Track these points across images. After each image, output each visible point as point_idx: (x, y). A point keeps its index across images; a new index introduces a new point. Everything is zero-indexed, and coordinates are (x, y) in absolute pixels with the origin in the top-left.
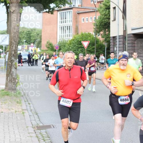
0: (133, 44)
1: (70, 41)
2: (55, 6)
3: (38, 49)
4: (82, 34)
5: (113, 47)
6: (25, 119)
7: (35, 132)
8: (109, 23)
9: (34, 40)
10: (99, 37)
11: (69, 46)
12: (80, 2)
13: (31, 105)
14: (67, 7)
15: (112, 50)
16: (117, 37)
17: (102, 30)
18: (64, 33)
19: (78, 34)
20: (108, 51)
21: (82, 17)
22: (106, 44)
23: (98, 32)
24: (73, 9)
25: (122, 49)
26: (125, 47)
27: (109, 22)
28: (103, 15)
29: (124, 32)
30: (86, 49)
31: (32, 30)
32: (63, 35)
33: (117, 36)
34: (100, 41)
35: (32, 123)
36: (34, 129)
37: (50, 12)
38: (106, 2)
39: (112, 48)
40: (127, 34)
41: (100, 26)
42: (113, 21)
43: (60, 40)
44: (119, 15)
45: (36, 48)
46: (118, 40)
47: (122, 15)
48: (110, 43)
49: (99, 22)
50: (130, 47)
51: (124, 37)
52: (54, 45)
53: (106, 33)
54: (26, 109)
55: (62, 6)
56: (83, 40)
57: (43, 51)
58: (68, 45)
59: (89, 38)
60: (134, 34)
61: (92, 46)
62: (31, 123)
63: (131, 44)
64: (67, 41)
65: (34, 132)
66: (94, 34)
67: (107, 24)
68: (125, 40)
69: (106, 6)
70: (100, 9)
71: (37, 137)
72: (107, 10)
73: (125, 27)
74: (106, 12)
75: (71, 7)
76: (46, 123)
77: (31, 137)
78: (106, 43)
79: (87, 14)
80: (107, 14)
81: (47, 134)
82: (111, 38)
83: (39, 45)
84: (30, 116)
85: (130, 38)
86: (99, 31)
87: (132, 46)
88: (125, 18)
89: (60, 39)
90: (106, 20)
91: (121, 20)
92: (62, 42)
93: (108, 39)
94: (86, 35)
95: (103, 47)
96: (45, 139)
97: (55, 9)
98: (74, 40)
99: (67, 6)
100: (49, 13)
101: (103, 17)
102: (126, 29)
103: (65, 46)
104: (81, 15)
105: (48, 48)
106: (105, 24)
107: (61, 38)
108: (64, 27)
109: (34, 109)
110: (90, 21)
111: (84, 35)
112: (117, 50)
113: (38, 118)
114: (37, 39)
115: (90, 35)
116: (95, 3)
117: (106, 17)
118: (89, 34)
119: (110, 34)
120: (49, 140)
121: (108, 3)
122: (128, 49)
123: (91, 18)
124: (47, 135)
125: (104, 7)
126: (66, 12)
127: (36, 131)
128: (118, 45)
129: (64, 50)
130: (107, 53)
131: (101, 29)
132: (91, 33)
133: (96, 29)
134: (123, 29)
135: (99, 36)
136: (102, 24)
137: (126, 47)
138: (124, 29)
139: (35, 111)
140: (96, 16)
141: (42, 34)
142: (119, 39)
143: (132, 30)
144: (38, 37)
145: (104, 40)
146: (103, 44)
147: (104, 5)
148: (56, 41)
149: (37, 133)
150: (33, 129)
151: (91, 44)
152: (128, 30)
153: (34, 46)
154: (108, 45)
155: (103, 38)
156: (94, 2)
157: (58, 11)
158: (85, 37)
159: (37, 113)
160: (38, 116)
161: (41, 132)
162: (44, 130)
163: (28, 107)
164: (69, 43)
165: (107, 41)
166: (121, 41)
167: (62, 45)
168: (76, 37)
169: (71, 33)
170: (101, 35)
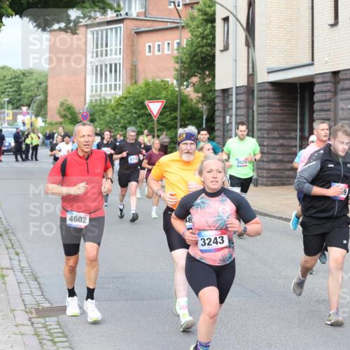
0: (270, 108)
1: (117, 102)
2: (82, 16)
3: (40, 119)
4: (147, 84)
5: (222, 114)
6: (6, 290)
7: (32, 324)
8: (214, 57)
9: (30, 99)
10: (189, 92)
11: (116, 111)
12: (142, 4)
13: (22, 257)
14: (111, 17)
15: (219, 121)
16: (232, 91)
17: (196, 74)
18: (101, 81)
19: (136, 83)
20: (209, 124)
21: (146, 42)
22: (205, 107)
23: (186, 77)
24: (125, 22)
25: (244, 119)
26: (251, 115)
27: (211, 54)
28: (197, 37)
29: (248, 79)
30: (155, 119)
31: (24, 74)
32: (101, 86)
33: (232, 88)
34: (191, 100)
36: (30, 316)
37: (69, 28)
38: (205, 4)
39: (218, 116)
40: (255, 83)
41: (192, 65)
42: (222, 51)
43: (94, 99)
44: (236, 38)
45: (33, 117)
46: (234, 98)
47: (244, 36)
48: (215, 104)
49: (189, 55)
50: (264, 114)
51: (249, 90)
52: (77, 111)
53: (206, 81)
54: (9, 266)
55: (98, 14)
56: (150, 97)
57: (51, 124)
58: (113, 111)
59: (164, 93)
60: (273, 84)
61: (171, 114)
62: (21, 302)
63: (266, 108)
64: (110, 100)
65: (30, 323)
66: (175, 82)
67: (209, 58)
68: (251, 97)
69: (205, 13)
70: (190, 22)
71: (37, 334)
72: (207, 25)
73: (251, 65)
74: (206, 30)
75: (119, 18)
76: (59, 300)
77: (23, 334)
78: (205, 104)
79: (159, 35)
80: (208, 35)
81: (60, 328)
82: (217, 93)
83: (41, 110)
84: (18, 283)
85: (263, 93)
86: (188, 76)
87: (268, 114)
89: (92, 96)
90: (205, 48)
91: (243, 49)
92: (98, 102)
93: (210, 95)
94: (156, 85)
95: (198, 115)
96: (56, 340)
97: (81, 22)
98: (126, 98)
99: (111, 15)
100: (67, 32)
101: (199, 43)
102: (253, 70)
103: (104, 112)
104: (144, 37)
105: (64, 116)
106: (204, 59)
107: (94, 93)
108: (101, 66)
109: (30, 267)
110: (166, 52)
111: (151, 86)
112: (231, 123)
113: (40, 288)
114: (36, 96)
115: (165, 85)
116: (178, 8)
117: (205, 41)
118: (163, 83)
119: (214, 84)
120: (67, 341)
121: (210, 7)
122: (260, 120)
123: (169, 44)
124: (61, 330)
125: (201, 18)
126: (107, 30)
127: (33, 320)
128: (234, 111)
129: (101, 122)
131: (193, 70)
132: (168, 82)
133: (181, 70)
134: (246, 72)
135: (188, 89)
136: (195, 59)
137: (253, 115)
138: (248, 71)
139: (32, 272)
140: (181, 39)
141: (50, 84)
142: (237, 94)
143: (269, 73)
144: (40, 90)
145: (200, 98)
146: (198, 108)
147: (201, 13)
148: (82, 97)
149: (35, 325)
150: (26, 316)
151: (169, 108)
152: (258, 74)
153: (28, 114)
154: (209, 110)
155: (198, 92)
156: (175, 5)
157: (87, 26)
158: (154, 91)
159: (38, 275)
160: (39, 284)
161: (47, 323)
162: (55, 319)
163: (13, 262)
164: (114, 105)
165: (208, 101)
166: (241, 101)
167: (96, 111)
168: (131, 90)
169: (120, 81)
170: (192, 85)
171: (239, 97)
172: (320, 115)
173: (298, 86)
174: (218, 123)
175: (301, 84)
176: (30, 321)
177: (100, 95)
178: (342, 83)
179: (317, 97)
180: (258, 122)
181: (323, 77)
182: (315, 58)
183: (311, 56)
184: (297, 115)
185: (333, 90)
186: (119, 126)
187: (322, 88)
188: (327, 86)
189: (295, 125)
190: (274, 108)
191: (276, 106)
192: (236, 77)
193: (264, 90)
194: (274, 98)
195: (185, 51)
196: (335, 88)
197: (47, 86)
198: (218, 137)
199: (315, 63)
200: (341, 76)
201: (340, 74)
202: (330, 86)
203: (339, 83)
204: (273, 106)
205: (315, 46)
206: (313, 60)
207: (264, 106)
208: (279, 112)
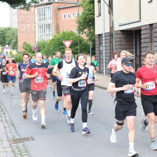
1: (50, 41)
2: (32, 2)
3: (14, 51)
4: (64, 33)
5: (99, 46)
7: (11, 146)
8: (94, 19)
9: (9, 41)
10: (83, 36)
11: (50, 46)
13: (7, 115)
14: (46, 2)
16: (103, 35)
17: (86, 28)
19: (58, 32)
20: (93, 51)
21: (63, 13)
22: (91, 43)
24: (53, 4)
25: (109, 48)
26: (112, 46)
28: (86, 10)
29: (110, 29)
31: (6, 29)
32: (43, 34)
34: (85, 40)
35: (7, 136)
36: (10, 143)
37: (26, 8)
39: (97, 47)
40: (113, 30)
41: (85, 23)
42: (98, 16)
43: (39, 41)
44: (104, 10)
45: (11, 49)
47: (108, 9)
48: (95, 41)
49: (83, 19)
50: (118, 45)
51: (111, 34)
52: (32, 47)
53: (91, 31)
55: (40, 1)
56: (65, 39)
57: (20, 53)
58: (48, 46)
59: (71, 38)
60: (123, 32)
61: (75, 47)
63: (119, 42)
64: (47, 41)
65: (10, 146)
66: (77, 32)
67: (92, 20)
68: (112, 37)
70: (83, 3)
71: (13, 152)
72: (91, 4)
73: (111, 23)
74: (90, 7)
75: (50, 2)
76: (24, 135)
77: (6, 152)
79: (69, 10)
80: (91, 9)
81: (24, 148)
82: (96, 36)
83: (15, 46)
84: (5, 128)
86: (83, 29)
87: (120, 45)
88: (111, 13)
89: (38, 39)
90: (90, 15)
91: (107, 15)
92: (42, 42)
93: (93, 38)
95: (88, 47)
96: (23, 154)
97: (31, 5)
98: (54, 40)
101: (87, 13)
103: (44, 47)
104: (62, 11)
105: (26, 49)
106: (90, 21)
107: (39, 38)
109: (10, 119)
110: (72, 18)
111: (66, 34)
112: (103, 50)
113: (15, 129)
114: (12, 40)
117: (90, 12)
118: (71, 33)
119: (95, 32)
120: (28, 154)
122: (116, 48)
123: (73, 14)
124: (24, 149)
125: (88, 1)
127: (12, 145)
128: (104, 44)
129: (43, 51)
130: (92, 53)
131: (85, 26)
132: (74, 32)
133: (79, 27)
134: (109, 26)
135: (83, 35)
136: (86, 21)
138: (110, 25)
139: (11, 122)
142: (105, 37)
143: (120, 26)
144: (14, 37)
145: (88, 39)
146: (87, 43)
148: (34, 41)
149: (13, 147)
150: (8, 143)
152: (115, 27)
153: (9, 48)
155: (88, 37)
157: (35, 6)
158: (67, 36)
159: (14, 123)
160: (15, 127)
161: (18, 146)
162: (22, 144)
163: (2, 118)
164: (49, 43)
165: (92, 40)
166: (107, 39)
167: (41, 46)
168: (56, 36)
169: (51, 32)
170: (84, 33)
171: (106, 38)
172: (144, 45)
173: (134, 32)
174: (97, 50)
175: (135, 31)
176: (10, 145)
177: (42, 39)
178: (154, 29)
179: (142, 37)
180: (115, 49)
181: (145, 27)
182: (141, 18)
183: (139, 17)
184: (133, 45)
185: (150, 33)
186: (52, 53)
187: (145, 32)
188: (147, 31)
189: (132, 50)
190: (123, 42)
191: (123, 41)
192: (104, 28)
193: (118, 34)
194: (123, 38)
195: (81, 17)
196: (151, 32)
197: (17, 35)
198: (97, 56)
199: (141, 21)
200: (154, 26)
201: (153, 25)
202: (148, 31)
203: (153, 29)
204: (122, 41)
205: (141, 12)
206: (140, 19)
207: (118, 41)
208: (125, 44)
